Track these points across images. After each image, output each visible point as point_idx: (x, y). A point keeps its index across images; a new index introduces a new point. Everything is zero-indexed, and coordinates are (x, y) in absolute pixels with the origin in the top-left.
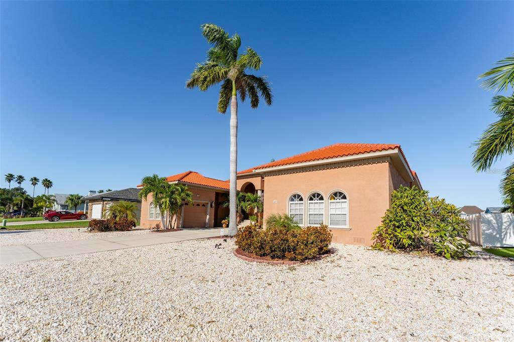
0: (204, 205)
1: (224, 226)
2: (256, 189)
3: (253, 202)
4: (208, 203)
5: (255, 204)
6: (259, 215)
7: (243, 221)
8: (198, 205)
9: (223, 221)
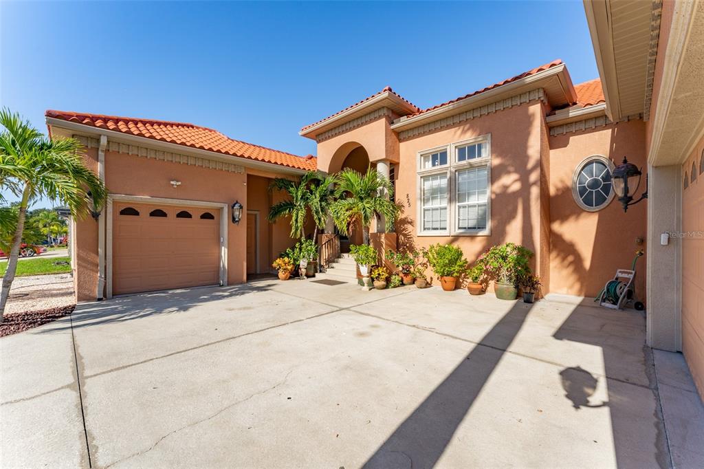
0: (207, 216)
1: (281, 274)
2: (372, 159)
3: (361, 199)
4: (220, 210)
5: (368, 204)
6: (383, 239)
7: (339, 257)
8: (184, 214)
9: (278, 261)
